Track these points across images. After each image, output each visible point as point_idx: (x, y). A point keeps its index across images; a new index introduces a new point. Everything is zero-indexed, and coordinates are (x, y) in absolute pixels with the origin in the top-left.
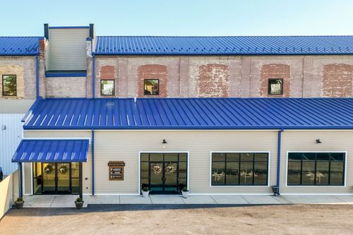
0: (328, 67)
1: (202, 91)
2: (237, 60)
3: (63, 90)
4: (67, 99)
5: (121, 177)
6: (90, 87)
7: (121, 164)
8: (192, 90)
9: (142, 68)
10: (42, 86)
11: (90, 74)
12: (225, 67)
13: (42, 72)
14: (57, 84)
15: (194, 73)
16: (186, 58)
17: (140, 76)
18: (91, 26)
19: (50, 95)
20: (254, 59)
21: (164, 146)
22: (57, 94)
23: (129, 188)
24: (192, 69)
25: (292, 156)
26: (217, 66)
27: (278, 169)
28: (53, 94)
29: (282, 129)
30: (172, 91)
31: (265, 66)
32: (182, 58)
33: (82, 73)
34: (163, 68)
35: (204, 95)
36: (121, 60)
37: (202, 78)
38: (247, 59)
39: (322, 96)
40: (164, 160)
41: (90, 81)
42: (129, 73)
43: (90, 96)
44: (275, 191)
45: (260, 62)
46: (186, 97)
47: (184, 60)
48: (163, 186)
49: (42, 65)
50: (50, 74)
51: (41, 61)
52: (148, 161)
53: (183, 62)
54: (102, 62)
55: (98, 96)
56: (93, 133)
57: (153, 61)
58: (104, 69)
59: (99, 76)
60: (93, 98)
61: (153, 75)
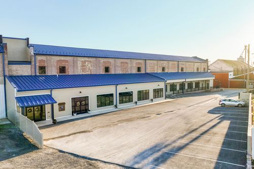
0: (122, 63)
1: (83, 71)
2: (94, 59)
3: (19, 72)
4: (21, 76)
5: (64, 109)
6: (33, 70)
7: (64, 104)
8: (79, 71)
9: (58, 61)
10: (6, 69)
11: (33, 63)
12: (90, 62)
13: (6, 62)
14: (15, 68)
15: (79, 64)
16: (76, 57)
17: (57, 64)
18: (28, 39)
19: (10, 74)
20: (100, 59)
21: (80, 94)
22: (15, 74)
23: (67, 114)
24: (79, 62)
25: (120, 94)
26: (88, 61)
27: (116, 99)
28: (13, 74)
29: (117, 85)
30: (70, 71)
31: (104, 62)
32: (75, 57)
33: (29, 63)
34: (67, 61)
35: (83, 73)
36: (48, 57)
37: (83, 66)
38: (98, 59)
39: (120, 73)
40: (80, 100)
41: (33, 67)
42: (52, 63)
43: (34, 74)
44: (116, 106)
45: (102, 60)
46: (77, 74)
47: (75, 58)
48: (80, 111)
49: (6, 58)
50: (10, 63)
51: (6, 56)
52: (74, 100)
53: (75, 59)
54: (39, 58)
55: (38, 74)
56: (51, 91)
57: (62, 58)
58: (40, 61)
59: (38, 64)
60: (36, 76)
61: (63, 64)
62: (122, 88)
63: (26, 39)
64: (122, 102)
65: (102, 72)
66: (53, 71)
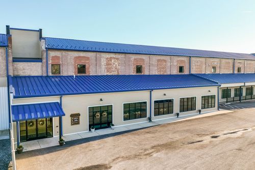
0: (159, 61)
1: (108, 71)
2: (123, 56)
3: (26, 71)
4: (29, 77)
5: (78, 123)
6: (44, 69)
7: (78, 115)
8: (103, 71)
9: (77, 58)
10: (10, 68)
11: (44, 61)
12: (118, 59)
13: (11, 59)
14: (21, 67)
15: (103, 62)
16: (100, 53)
17: (75, 62)
18: (40, 31)
19: (16, 74)
20: (131, 56)
21: (101, 102)
22: (21, 74)
24: (102, 60)
25: (156, 102)
26: (114, 58)
27: (150, 109)
28: (18, 74)
29: (152, 90)
30: (92, 71)
31: (135, 59)
32: (98, 53)
33: (39, 60)
34: (88, 58)
35: (109, 74)
36: (64, 53)
37: (108, 64)
38: (128, 55)
39: (157, 74)
40: (101, 110)
41: (45, 65)
42: (69, 61)
43: (45, 75)
44: (150, 119)
45: (133, 57)
46: (100, 74)
47: (98, 54)
48: (101, 124)
49: (10, 54)
50: (16, 60)
51: (9, 51)
52: (93, 112)
53: (98, 55)
54: (52, 54)
55: (50, 74)
56: (61, 98)
57: (82, 54)
58: (54, 58)
59: (50, 62)
60: (47, 76)
61: (83, 62)
62: (158, 95)
63: (38, 31)
64: (158, 113)
65: (132, 72)
66: (69, 70)
